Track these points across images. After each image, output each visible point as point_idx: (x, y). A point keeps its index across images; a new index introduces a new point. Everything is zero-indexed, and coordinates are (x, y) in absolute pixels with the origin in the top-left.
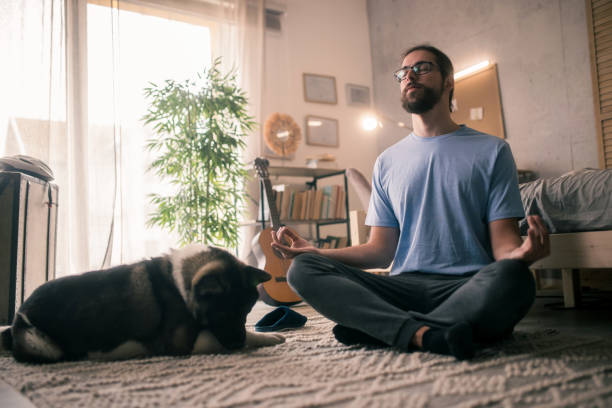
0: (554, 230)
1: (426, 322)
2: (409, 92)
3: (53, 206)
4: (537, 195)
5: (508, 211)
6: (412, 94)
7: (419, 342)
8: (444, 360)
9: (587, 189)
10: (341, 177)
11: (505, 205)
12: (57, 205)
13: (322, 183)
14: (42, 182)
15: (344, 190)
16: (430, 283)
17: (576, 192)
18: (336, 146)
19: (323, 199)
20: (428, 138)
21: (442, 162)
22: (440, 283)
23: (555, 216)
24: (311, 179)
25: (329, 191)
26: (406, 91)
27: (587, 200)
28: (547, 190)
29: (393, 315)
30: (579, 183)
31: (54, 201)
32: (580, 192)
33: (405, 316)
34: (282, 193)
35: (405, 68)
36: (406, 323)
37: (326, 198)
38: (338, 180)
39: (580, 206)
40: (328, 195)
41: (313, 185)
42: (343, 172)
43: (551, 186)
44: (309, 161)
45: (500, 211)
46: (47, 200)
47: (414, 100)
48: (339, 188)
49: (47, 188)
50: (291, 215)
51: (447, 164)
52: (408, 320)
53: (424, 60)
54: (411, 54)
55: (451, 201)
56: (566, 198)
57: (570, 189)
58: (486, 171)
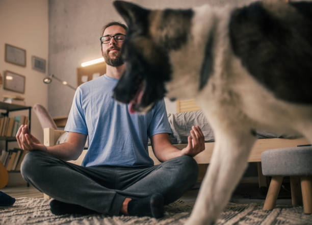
0: (180, 142)
1: (127, 195)
2: (111, 52)
4: (171, 122)
5: (164, 129)
6: (113, 54)
7: (125, 208)
8: (141, 219)
9: (200, 119)
10: (28, 111)
11: (162, 125)
13: (12, 115)
15: (28, 119)
16: (119, 172)
17: (194, 120)
18: (23, 93)
22: (126, 172)
23: (182, 133)
24: (5, 111)
25: (18, 119)
26: (108, 51)
27: (200, 125)
28: (176, 119)
29: (105, 192)
30: (194, 115)
32: (196, 121)
33: (113, 192)
35: (108, 36)
37: (16, 123)
38: (25, 113)
40: (18, 121)
41: (6, 115)
42: (30, 108)
43: (178, 117)
44: (6, 99)
47: (115, 58)
48: (25, 118)
52: (115, 195)
54: (110, 27)
56: (188, 124)
57: (190, 119)
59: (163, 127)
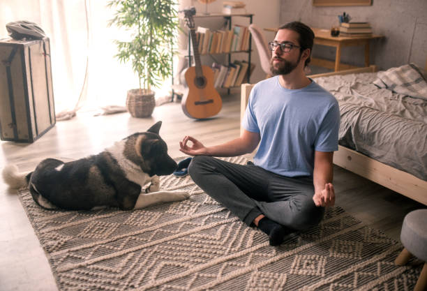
0: (357, 150)
2: (275, 62)
3: (47, 57)
4: (353, 124)
6: (277, 64)
7: (257, 224)
9: (381, 134)
11: (326, 144)
12: (50, 56)
14: (38, 41)
16: (272, 181)
17: (375, 133)
19: (233, 38)
20: (286, 89)
21: (291, 110)
22: (277, 183)
25: (238, 31)
27: (379, 141)
28: (360, 122)
29: (245, 205)
30: (379, 126)
31: (47, 53)
32: (377, 134)
33: (252, 206)
34: (204, 35)
36: (251, 211)
37: (236, 36)
39: (374, 143)
40: (237, 34)
42: (251, 16)
43: (363, 120)
44: (226, 6)
45: (323, 147)
46: (43, 52)
48: (245, 29)
49: (42, 44)
50: (210, 50)
51: (294, 112)
52: (253, 209)
53: (289, 40)
55: (292, 136)
56: (368, 134)
58: (317, 122)
59: (326, 146)
